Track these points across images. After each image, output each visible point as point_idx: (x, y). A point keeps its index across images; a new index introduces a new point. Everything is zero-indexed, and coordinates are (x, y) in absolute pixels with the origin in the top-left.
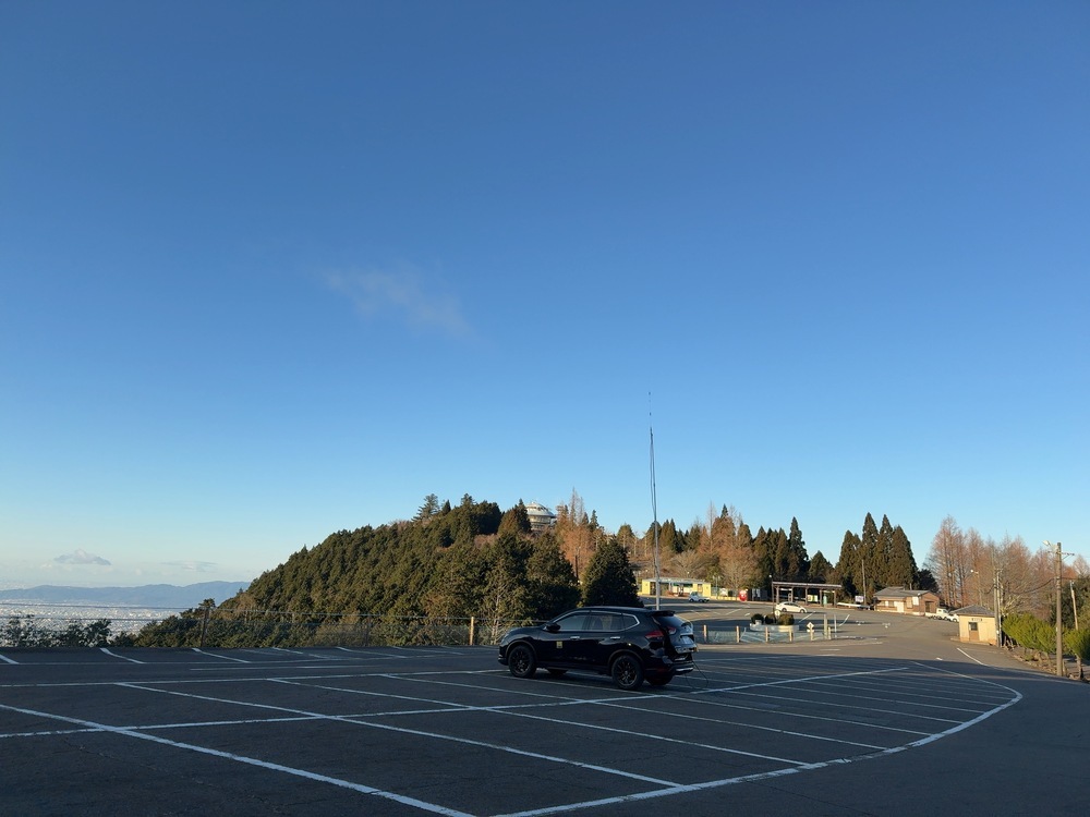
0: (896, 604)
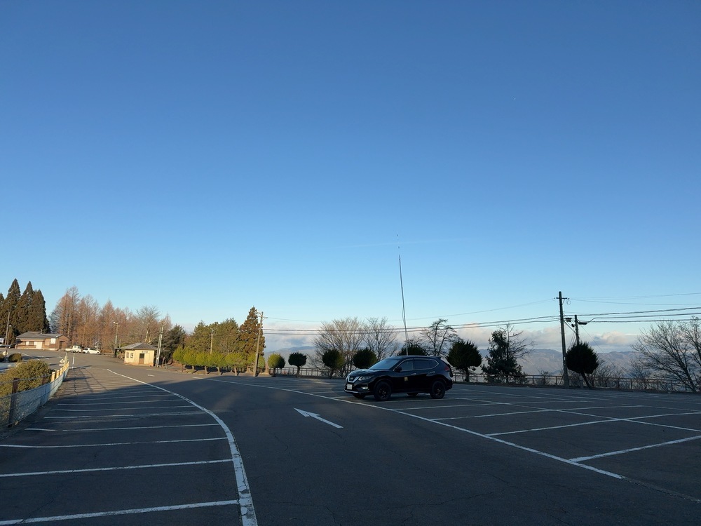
0: (35, 343)
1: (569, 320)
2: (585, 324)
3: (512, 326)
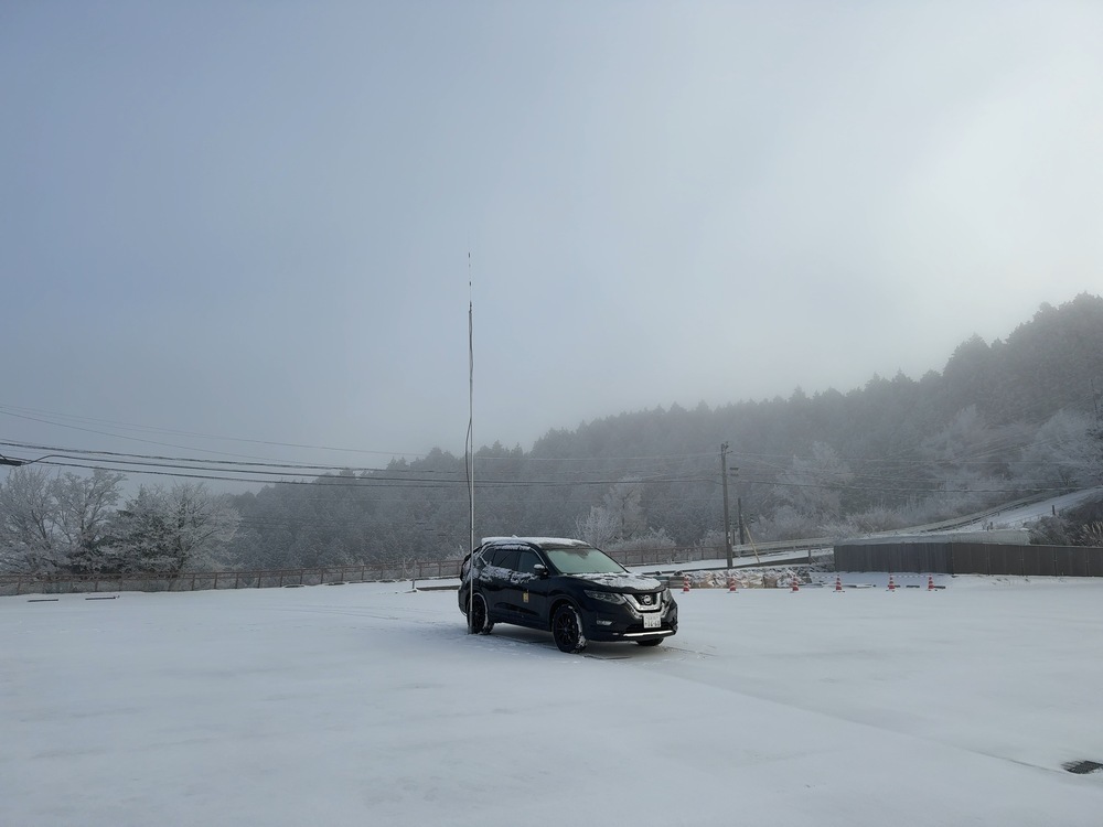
2: (17, 463)
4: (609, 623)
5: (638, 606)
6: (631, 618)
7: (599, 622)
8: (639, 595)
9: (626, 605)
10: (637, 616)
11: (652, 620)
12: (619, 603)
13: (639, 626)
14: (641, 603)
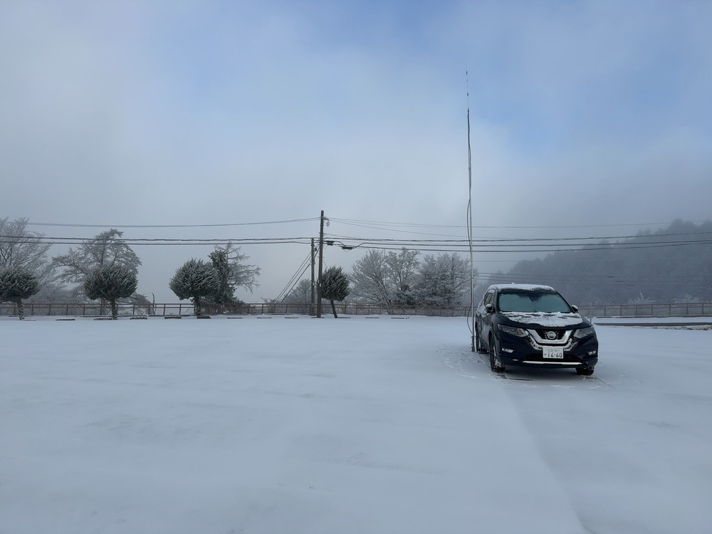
1: (330, 243)
2: (350, 248)
3: (235, 247)
4: (511, 351)
5: (539, 339)
6: (531, 348)
7: (503, 349)
8: (542, 331)
9: (527, 339)
10: (537, 347)
11: (553, 351)
12: (521, 336)
13: (538, 356)
14: (543, 337)
